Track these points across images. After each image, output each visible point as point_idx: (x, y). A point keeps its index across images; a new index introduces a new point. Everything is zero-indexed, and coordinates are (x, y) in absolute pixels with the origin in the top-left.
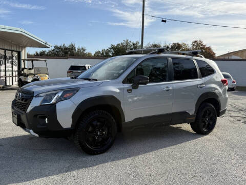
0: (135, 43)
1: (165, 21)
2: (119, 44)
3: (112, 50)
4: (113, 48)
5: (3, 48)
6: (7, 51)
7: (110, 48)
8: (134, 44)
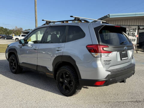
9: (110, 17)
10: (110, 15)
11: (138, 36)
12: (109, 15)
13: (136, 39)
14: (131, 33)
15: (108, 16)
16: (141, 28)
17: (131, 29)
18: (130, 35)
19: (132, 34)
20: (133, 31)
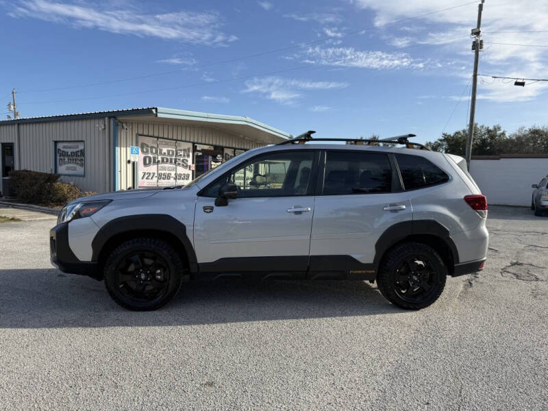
0: (491, 128)
1: (522, 84)
2: (458, 133)
3: (445, 143)
4: (447, 139)
5: (231, 146)
6: (237, 151)
7: (441, 140)
8: (489, 131)
9: (159, 115)
10: (160, 109)
11: (193, 168)
12: (156, 109)
13: (190, 173)
14: (182, 159)
15: (154, 111)
16: (198, 149)
17: (181, 150)
18: (179, 164)
19: (183, 161)
20: (184, 156)
